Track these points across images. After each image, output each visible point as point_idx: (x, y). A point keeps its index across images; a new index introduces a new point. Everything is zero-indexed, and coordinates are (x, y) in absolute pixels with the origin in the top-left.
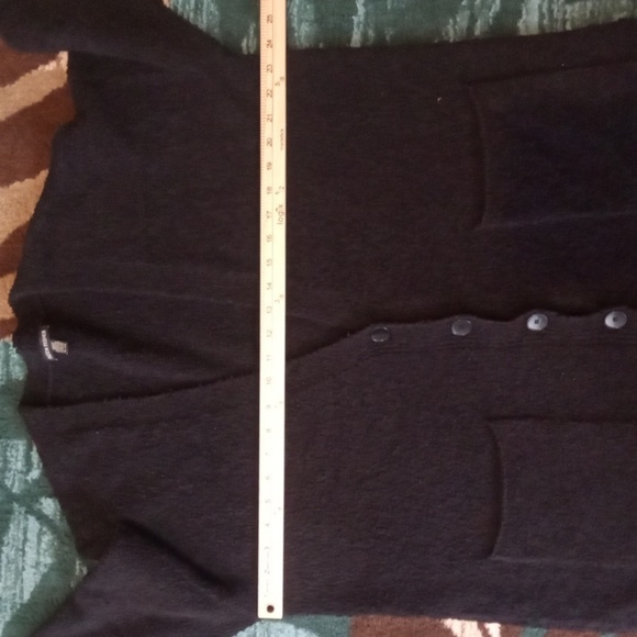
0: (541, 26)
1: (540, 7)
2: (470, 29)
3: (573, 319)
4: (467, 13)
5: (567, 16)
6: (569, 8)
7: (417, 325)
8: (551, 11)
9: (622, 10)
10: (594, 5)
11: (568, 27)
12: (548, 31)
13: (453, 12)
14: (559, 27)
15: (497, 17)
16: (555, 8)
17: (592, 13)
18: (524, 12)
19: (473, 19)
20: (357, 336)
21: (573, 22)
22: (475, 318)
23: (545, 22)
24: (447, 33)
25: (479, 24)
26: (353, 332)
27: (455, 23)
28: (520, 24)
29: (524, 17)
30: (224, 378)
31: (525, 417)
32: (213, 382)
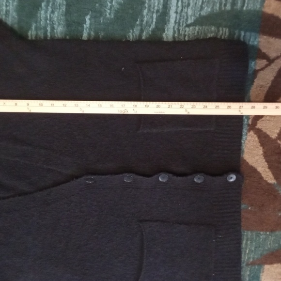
0: (174, 37)
1: (174, 28)
2: (140, 36)
3: (180, 178)
4: (139, 28)
5: (186, 33)
6: (187, 29)
7: (107, 176)
8: (179, 30)
9: (212, 32)
10: (199, 29)
11: (187, 39)
12: (177, 40)
13: (132, 27)
14: (182, 38)
15: (153, 31)
16: (181, 28)
17: (198, 32)
18: (166, 30)
19: (142, 31)
20: (79, 180)
21: (189, 37)
22: (134, 175)
23: (176, 35)
24: (129, 37)
25: (144, 34)
26: (77, 177)
27: (133, 32)
28: (164, 35)
29: (166, 32)
30: (13, 196)
32: (8, 198)
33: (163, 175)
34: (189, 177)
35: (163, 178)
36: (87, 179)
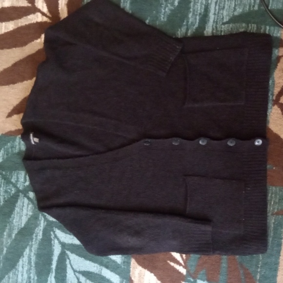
0: (212, 32)
1: (213, 26)
2: (186, 33)
3: (215, 142)
4: (185, 27)
5: (222, 30)
6: (223, 26)
7: (160, 140)
8: (216, 27)
9: (243, 28)
10: (233, 26)
11: (223, 34)
12: (215, 34)
13: (180, 27)
14: (219, 33)
15: (197, 29)
16: (218, 26)
17: (232, 29)
18: (206, 27)
19: (187, 30)
20: (139, 143)
21: (224, 32)
22: (180, 139)
23: (214, 31)
24: (178, 34)
25: (190, 31)
26: (138, 141)
27: (181, 30)
28: (205, 32)
29: (206, 29)
30: (92, 155)
31: (197, 176)
32: (88, 155)
33: (202, 139)
34: (224, 141)
35: (203, 142)
36: (145, 142)
